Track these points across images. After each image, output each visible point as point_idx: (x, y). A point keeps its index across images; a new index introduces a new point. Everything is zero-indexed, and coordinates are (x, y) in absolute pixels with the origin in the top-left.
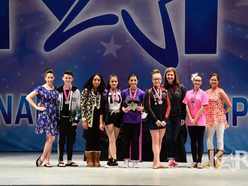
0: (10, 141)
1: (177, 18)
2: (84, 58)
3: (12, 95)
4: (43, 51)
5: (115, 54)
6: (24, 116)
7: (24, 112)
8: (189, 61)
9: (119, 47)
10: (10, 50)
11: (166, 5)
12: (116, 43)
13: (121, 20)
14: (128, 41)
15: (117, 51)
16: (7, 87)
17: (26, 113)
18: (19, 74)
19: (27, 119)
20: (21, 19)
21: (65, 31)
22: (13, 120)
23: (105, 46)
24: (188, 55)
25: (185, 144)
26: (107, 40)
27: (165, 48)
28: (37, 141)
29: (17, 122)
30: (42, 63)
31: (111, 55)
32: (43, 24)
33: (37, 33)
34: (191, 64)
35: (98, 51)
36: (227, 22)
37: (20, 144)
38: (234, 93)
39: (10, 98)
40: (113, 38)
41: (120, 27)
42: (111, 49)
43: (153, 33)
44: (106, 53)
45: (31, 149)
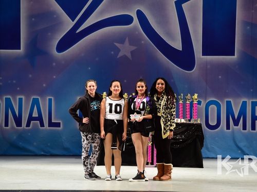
0: (21, 144)
1: (194, 20)
2: (97, 59)
3: (23, 97)
4: (55, 52)
5: (129, 55)
6: (35, 119)
7: (35, 114)
8: (207, 63)
9: (133, 48)
10: (22, 51)
11: (183, 5)
12: (130, 44)
13: (136, 21)
14: (143, 42)
15: (132, 52)
16: (18, 89)
17: (37, 116)
18: (30, 76)
19: (38, 122)
20: (33, 19)
21: (78, 31)
22: (24, 123)
23: (119, 47)
24: (206, 57)
25: (201, 148)
26: (122, 41)
27: (181, 50)
28: (49, 144)
29: (28, 125)
30: (54, 64)
31: (125, 57)
32: (56, 24)
33: (50, 34)
34: (209, 67)
35: (112, 53)
36: (245, 23)
37: (31, 148)
38: (253, 97)
39: (21, 100)
40: (127, 39)
41: (135, 28)
42: (125, 50)
43: (169, 34)
44: (120, 54)
45: (42, 153)
